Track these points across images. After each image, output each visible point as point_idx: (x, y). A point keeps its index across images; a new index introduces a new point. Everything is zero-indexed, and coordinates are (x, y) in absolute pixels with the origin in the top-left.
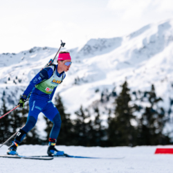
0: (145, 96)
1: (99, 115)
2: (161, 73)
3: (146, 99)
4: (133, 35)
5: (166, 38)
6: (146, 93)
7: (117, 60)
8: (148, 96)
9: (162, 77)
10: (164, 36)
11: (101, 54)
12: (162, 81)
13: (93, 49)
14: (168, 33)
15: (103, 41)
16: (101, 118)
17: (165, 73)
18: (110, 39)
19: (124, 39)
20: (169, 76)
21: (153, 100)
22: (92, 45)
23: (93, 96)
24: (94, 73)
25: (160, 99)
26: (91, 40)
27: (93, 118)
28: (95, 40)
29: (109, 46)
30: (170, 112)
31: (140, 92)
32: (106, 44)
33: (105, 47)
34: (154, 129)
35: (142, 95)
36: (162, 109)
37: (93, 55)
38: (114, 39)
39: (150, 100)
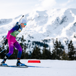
0: (20, 39)
1: (4, 46)
2: (25, 31)
3: (20, 40)
4: (16, 18)
5: (27, 20)
6: (20, 38)
7: (10, 27)
8: (21, 39)
9: (26, 33)
10: (26, 19)
11: (5, 24)
12: (26, 34)
13: (2, 23)
14: (28, 18)
15: (6, 20)
16: (5, 47)
17: (26, 31)
18: (8, 19)
19: (13, 19)
20: (28, 32)
21: (22, 41)
22: (2, 21)
23: (2, 39)
24: (2, 31)
25: (25, 40)
26: (2, 19)
27: (2, 47)
28: (3, 19)
29: (8, 22)
30: (28, 45)
31: (18, 38)
32: (7, 21)
33: (6, 22)
34: (23, 50)
35: (19, 39)
36: (26, 44)
37: (2, 25)
38: (10, 19)
39: (21, 41)
